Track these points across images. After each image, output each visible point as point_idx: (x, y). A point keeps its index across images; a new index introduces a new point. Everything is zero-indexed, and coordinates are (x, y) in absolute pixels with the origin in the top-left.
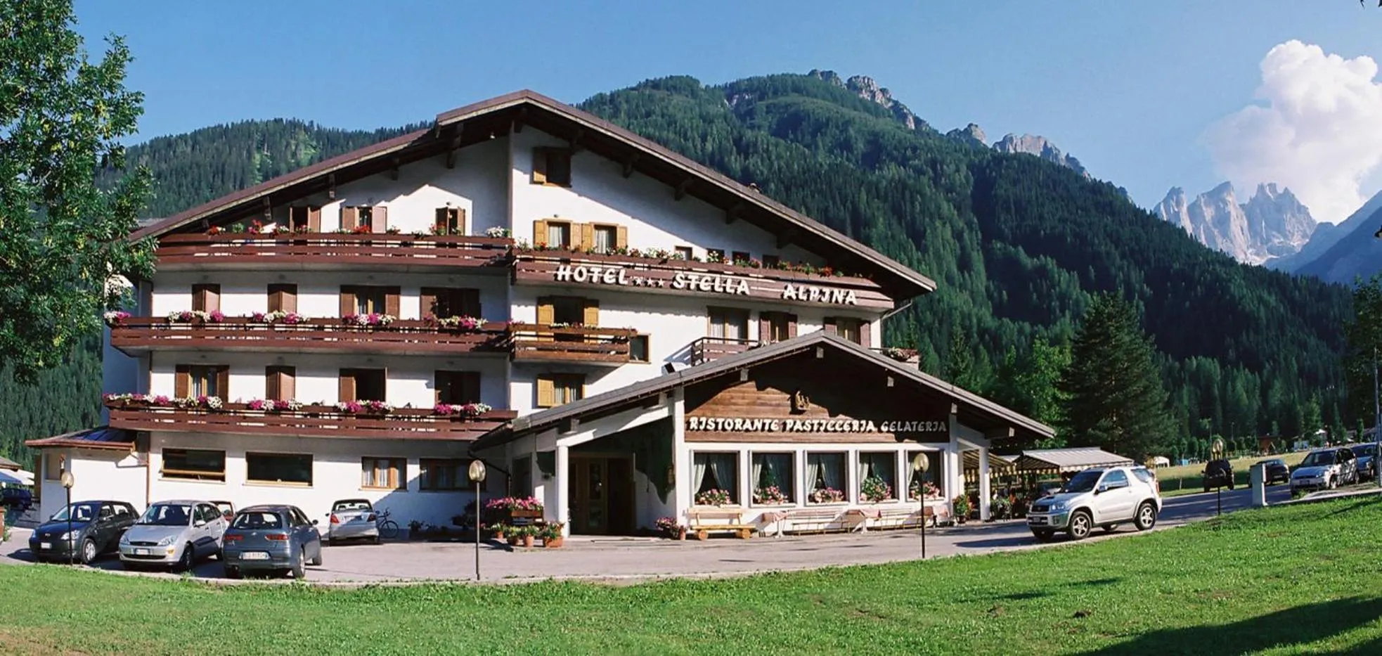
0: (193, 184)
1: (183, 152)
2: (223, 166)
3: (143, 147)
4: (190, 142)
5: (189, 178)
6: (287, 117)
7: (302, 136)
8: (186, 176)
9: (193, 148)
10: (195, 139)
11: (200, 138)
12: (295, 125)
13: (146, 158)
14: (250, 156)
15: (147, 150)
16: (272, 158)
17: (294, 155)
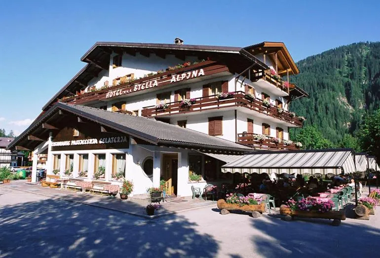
0: (321, 69)
1: (318, 60)
2: (332, 61)
3: (304, 60)
4: (321, 56)
5: (320, 67)
6: (357, 42)
7: (364, 46)
8: (318, 67)
9: (322, 58)
10: (322, 55)
11: (324, 54)
12: (360, 44)
13: (305, 63)
14: (343, 56)
15: (305, 61)
16: (352, 56)
17: (361, 53)
